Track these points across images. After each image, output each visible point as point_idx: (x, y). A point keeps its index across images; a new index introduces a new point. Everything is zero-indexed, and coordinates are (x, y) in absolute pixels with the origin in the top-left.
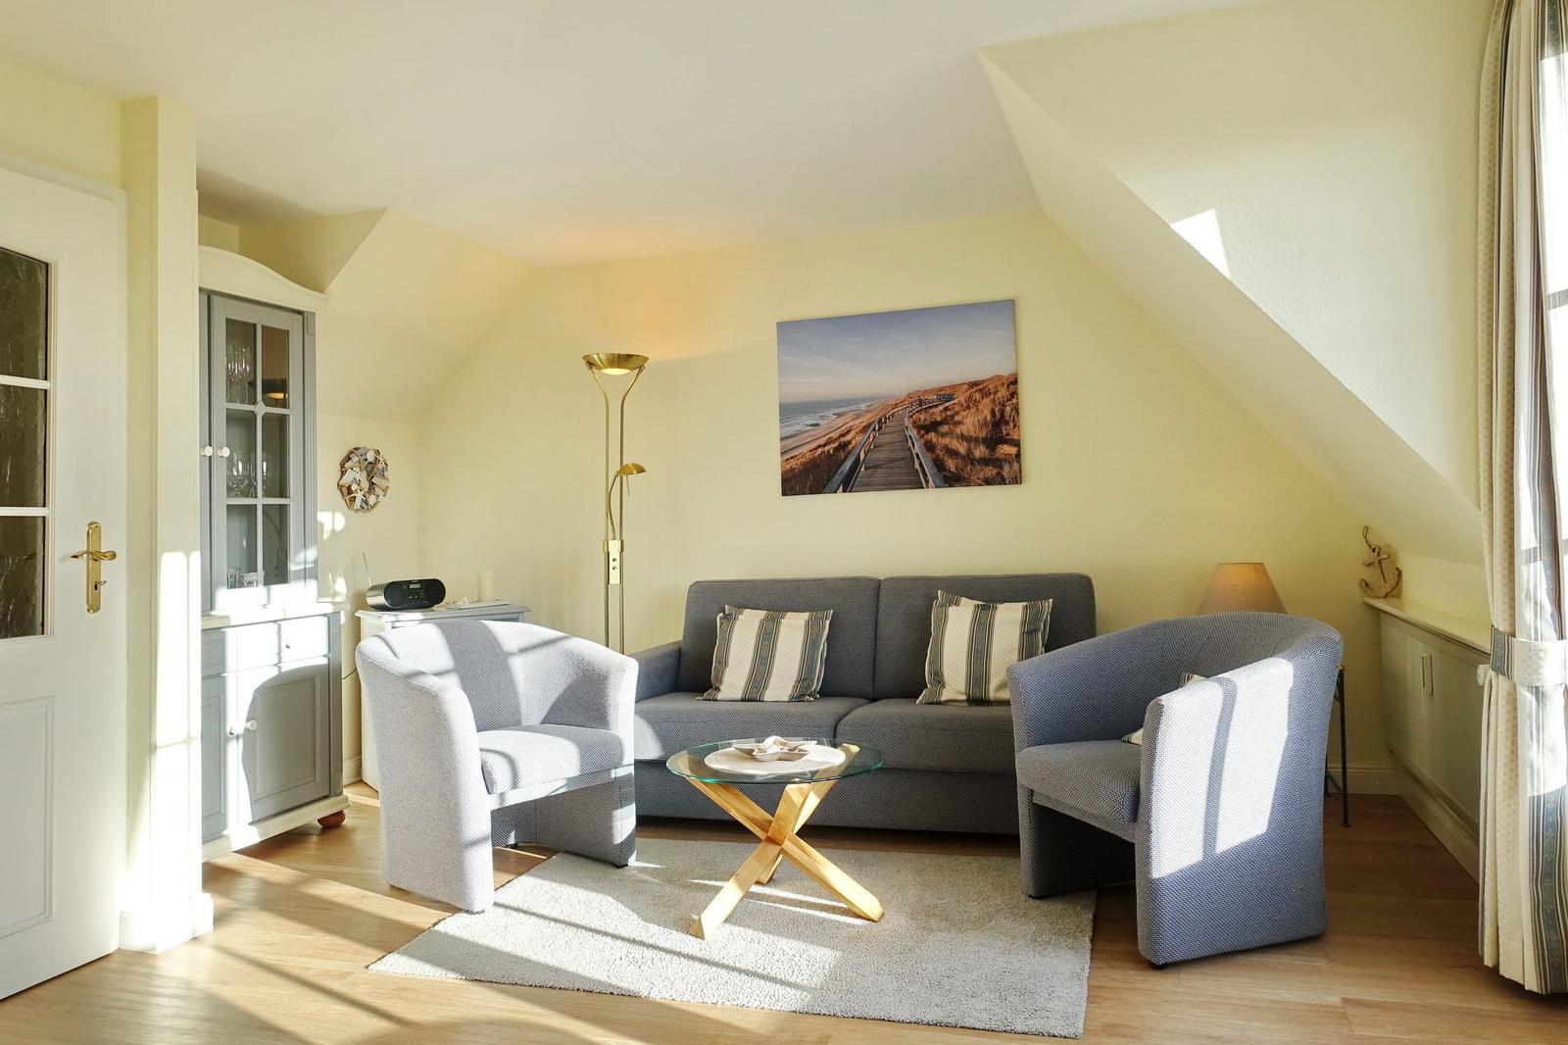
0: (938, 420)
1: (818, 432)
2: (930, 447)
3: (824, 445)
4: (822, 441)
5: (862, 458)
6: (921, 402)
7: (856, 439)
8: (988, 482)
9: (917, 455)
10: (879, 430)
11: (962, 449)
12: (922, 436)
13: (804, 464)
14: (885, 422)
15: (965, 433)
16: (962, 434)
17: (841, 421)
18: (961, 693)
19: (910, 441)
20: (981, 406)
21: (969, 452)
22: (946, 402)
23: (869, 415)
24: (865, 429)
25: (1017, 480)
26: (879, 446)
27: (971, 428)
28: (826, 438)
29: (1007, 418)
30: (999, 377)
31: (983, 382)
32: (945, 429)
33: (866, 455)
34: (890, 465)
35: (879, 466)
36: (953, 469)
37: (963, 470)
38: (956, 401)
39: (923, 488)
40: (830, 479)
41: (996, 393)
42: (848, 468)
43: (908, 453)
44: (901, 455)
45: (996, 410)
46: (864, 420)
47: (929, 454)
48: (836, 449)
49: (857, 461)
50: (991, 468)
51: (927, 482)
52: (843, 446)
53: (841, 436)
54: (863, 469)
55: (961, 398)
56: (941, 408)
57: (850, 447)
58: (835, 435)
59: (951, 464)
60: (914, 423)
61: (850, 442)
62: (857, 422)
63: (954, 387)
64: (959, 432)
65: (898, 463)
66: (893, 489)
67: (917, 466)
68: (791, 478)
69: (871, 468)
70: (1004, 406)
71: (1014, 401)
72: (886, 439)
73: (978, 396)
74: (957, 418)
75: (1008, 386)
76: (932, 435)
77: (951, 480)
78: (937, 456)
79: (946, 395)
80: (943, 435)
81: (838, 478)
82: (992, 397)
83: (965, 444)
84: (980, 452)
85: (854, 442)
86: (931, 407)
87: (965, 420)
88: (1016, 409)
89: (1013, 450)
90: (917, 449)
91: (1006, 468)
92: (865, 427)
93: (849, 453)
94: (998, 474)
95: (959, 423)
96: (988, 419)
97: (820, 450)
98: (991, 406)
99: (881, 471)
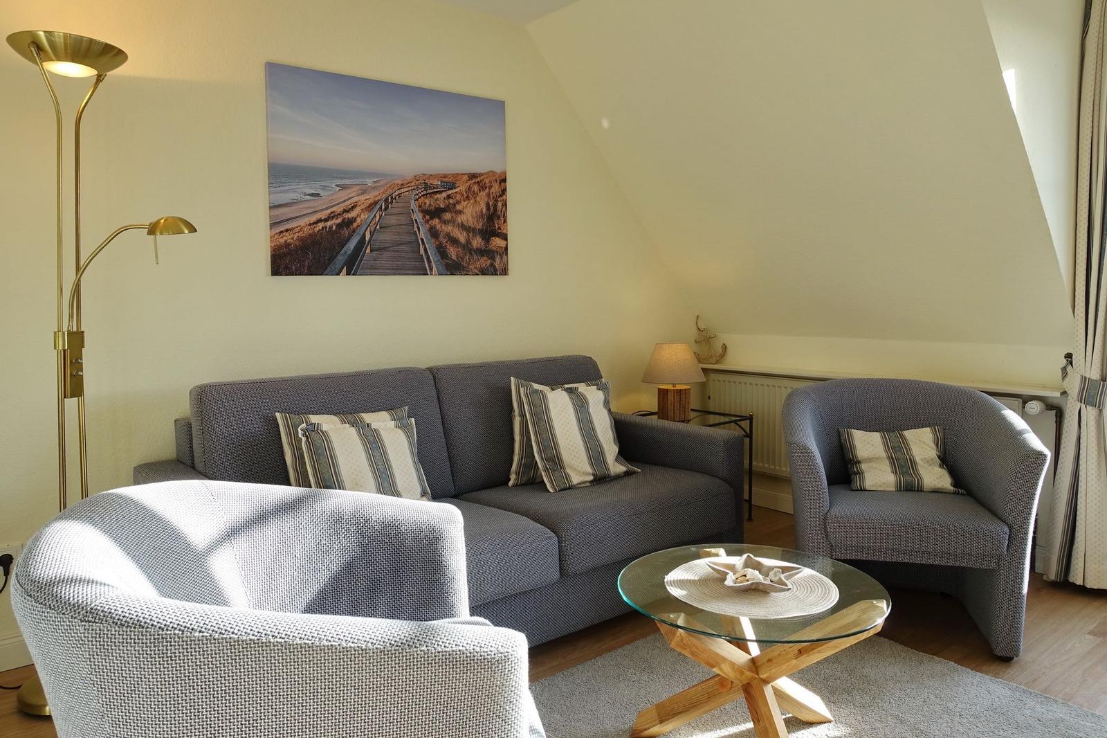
0: (442, 206)
1: (318, 204)
2: (434, 233)
3: (326, 220)
4: (323, 215)
5: (367, 239)
6: (426, 186)
7: (361, 217)
8: (483, 272)
9: (422, 240)
10: (385, 209)
11: (462, 237)
12: (427, 221)
13: (301, 239)
14: (392, 202)
15: (465, 223)
16: (462, 224)
17: (344, 195)
18: (588, 474)
19: (415, 225)
20: (478, 199)
21: (468, 242)
22: (449, 189)
23: (376, 193)
24: (370, 207)
25: (505, 272)
26: (384, 227)
27: (470, 219)
28: (329, 211)
29: (499, 213)
30: (493, 173)
31: (480, 175)
32: (447, 216)
33: (372, 236)
34: (396, 248)
35: (384, 249)
36: (454, 257)
37: (462, 259)
38: (457, 190)
39: (427, 275)
40: (332, 259)
41: (491, 187)
42: (352, 248)
43: (414, 238)
44: (407, 238)
45: (491, 203)
46: (371, 197)
47: (433, 240)
48: (338, 226)
49: (362, 242)
50: (486, 258)
51: (431, 269)
52: (348, 223)
53: (346, 211)
54: (368, 251)
55: (462, 188)
56: (444, 195)
57: (355, 225)
58: (338, 209)
59: (453, 252)
60: (420, 206)
61: (354, 220)
62: (362, 198)
63: (457, 176)
64: (460, 221)
65: (404, 247)
66: (399, 274)
67: (422, 252)
68: (285, 255)
69: (376, 250)
70: (496, 201)
71: (504, 196)
72: (392, 220)
73: (476, 188)
74: (458, 207)
75: (500, 183)
76: (436, 222)
77: (453, 268)
78: (441, 243)
79: (449, 182)
80: (446, 222)
81: (341, 259)
82: (487, 190)
83: (465, 233)
84: (477, 242)
85: (359, 220)
86: (436, 193)
87: (465, 210)
88: (505, 205)
89: (502, 243)
90: (423, 234)
91: (498, 259)
92: (370, 205)
93: (354, 231)
94: (492, 265)
95: (460, 212)
96: (484, 211)
97: (321, 225)
98: (486, 199)
99: (386, 254)
